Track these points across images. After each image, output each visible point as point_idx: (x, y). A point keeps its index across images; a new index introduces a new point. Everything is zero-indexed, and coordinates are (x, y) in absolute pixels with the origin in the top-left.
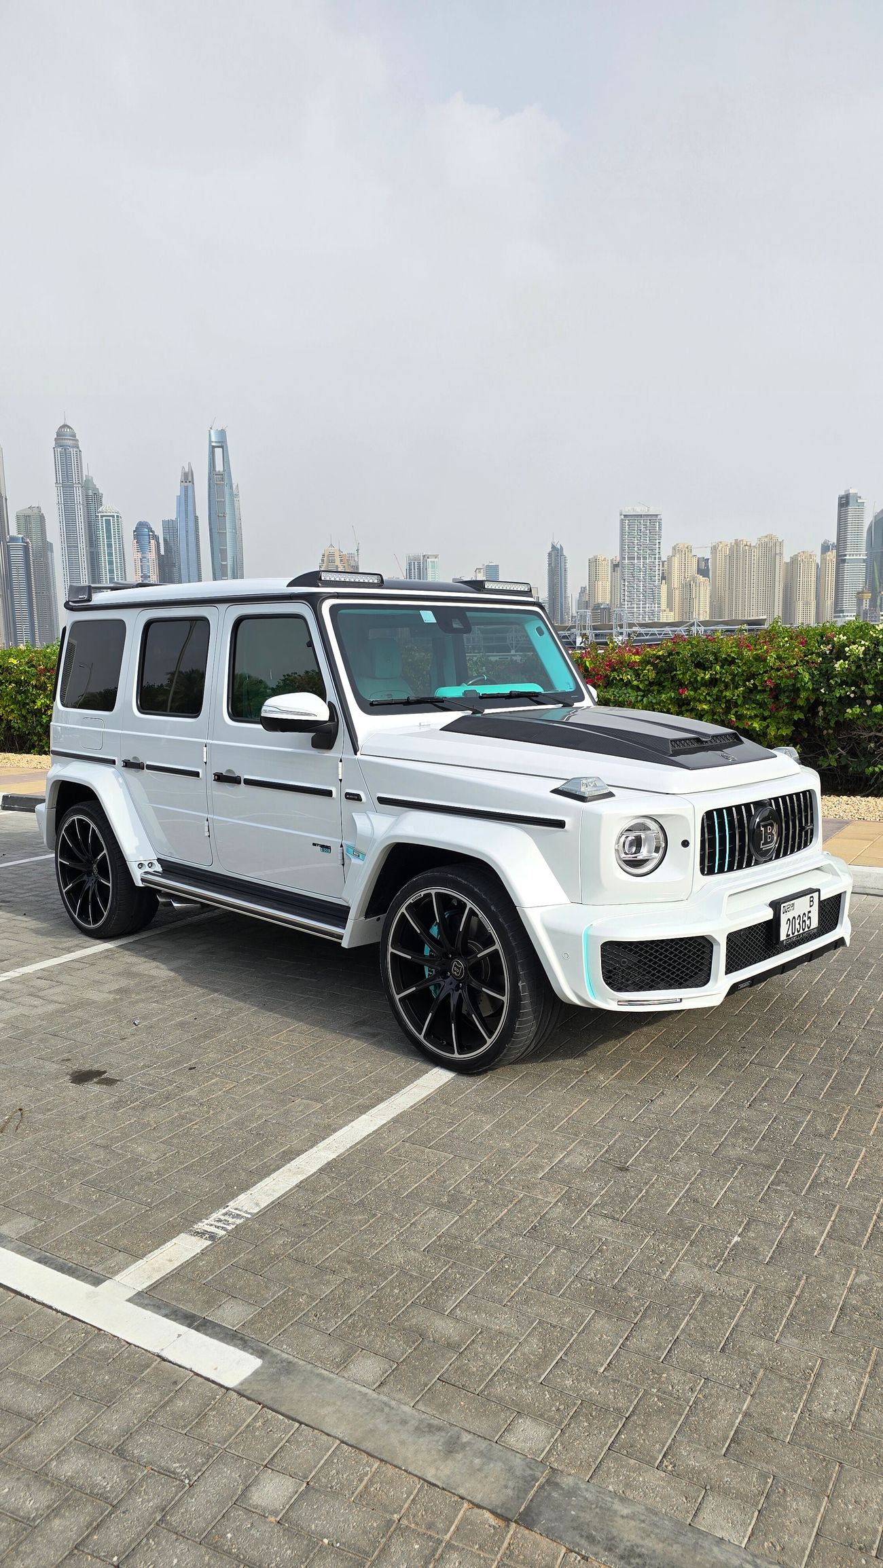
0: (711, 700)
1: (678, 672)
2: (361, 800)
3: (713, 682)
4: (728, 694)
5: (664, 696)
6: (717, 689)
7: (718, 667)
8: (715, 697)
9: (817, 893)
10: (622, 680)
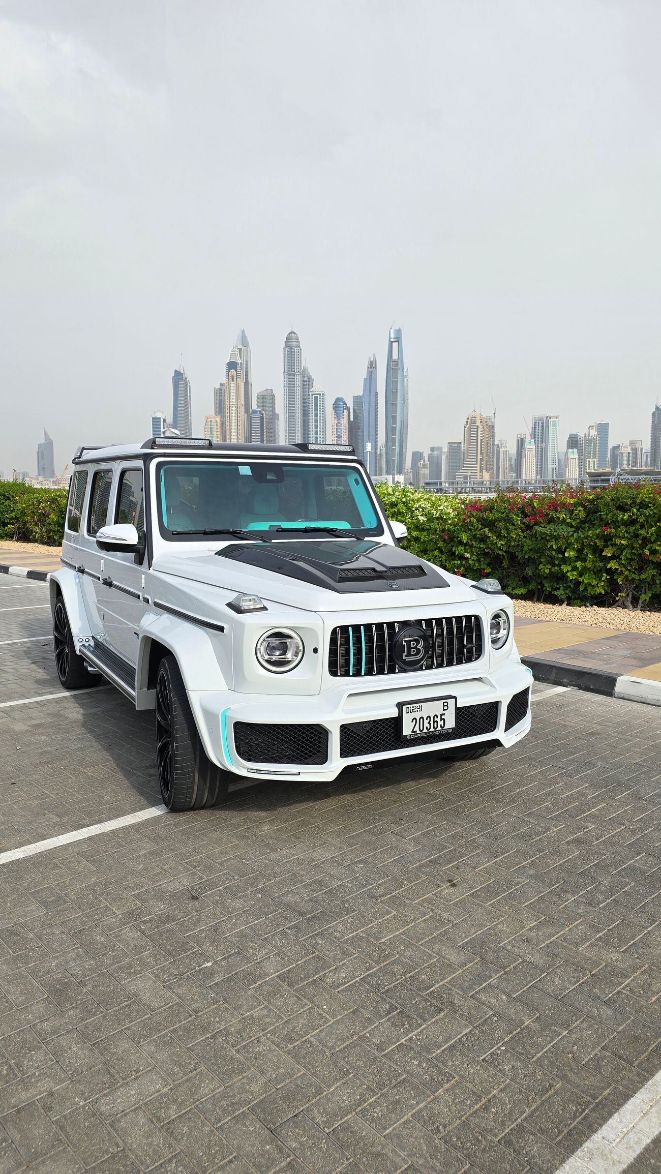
0: (629, 537)
1: (602, 513)
2: (149, 603)
3: (633, 522)
4: (642, 532)
5: (590, 532)
6: (634, 528)
7: (635, 510)
8: (632, 534)
9: (454, 699)
10: (559, 518)
